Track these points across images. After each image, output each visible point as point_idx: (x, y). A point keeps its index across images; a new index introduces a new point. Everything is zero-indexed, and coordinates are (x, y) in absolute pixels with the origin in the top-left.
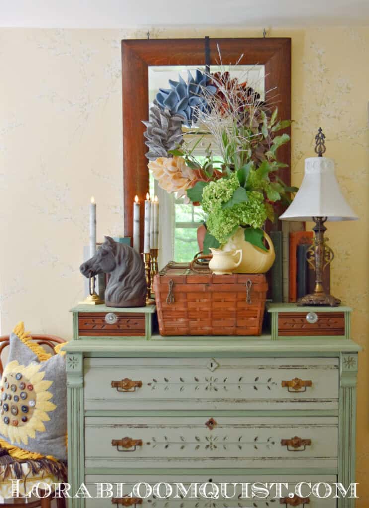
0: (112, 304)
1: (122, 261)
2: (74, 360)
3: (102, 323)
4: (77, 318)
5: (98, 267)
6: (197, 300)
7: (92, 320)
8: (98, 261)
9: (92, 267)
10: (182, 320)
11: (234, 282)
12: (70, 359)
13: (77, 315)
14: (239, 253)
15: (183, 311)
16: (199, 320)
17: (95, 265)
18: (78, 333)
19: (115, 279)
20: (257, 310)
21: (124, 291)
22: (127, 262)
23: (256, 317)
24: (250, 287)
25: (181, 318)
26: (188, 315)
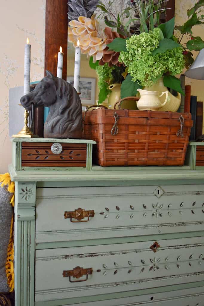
0: (55, 135)
1: (64, 95)
2: (27, 190)
3: (45, 153)
4: (21, 148)
5: (40, 99)
6: (137, 133)
7: (35, 150)
8: (39, 94)
9: (33, 99)
10: (122, 151)
11: (168, 117)
12: (23, 190)
13: (20, 145)
14: (165, 94)
15: (124, 143)
16: (136, 151)
17: (36, 98)
18: (21, 163)
19: (56, 112)
20: (184, 143)
21: (68, 123)
22: (69, 96)
23: (183, 149)
24: (183, 122)
25: (121, 149)
26: (128, 146)
